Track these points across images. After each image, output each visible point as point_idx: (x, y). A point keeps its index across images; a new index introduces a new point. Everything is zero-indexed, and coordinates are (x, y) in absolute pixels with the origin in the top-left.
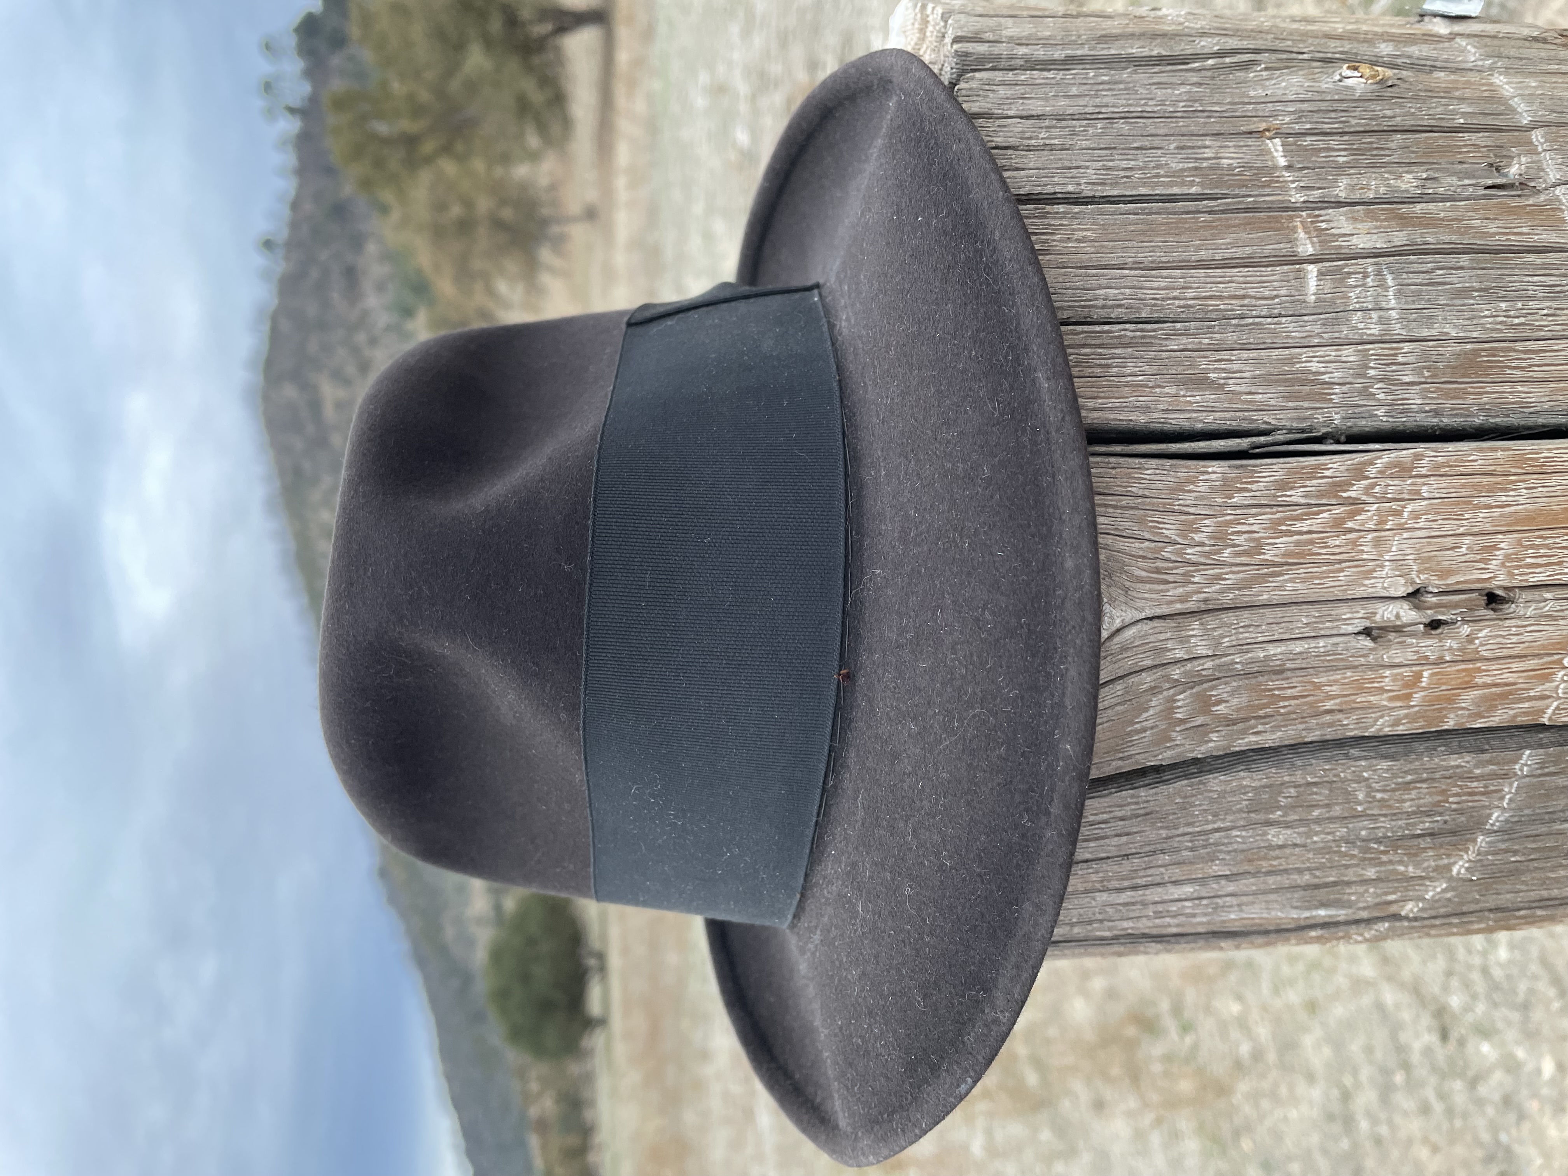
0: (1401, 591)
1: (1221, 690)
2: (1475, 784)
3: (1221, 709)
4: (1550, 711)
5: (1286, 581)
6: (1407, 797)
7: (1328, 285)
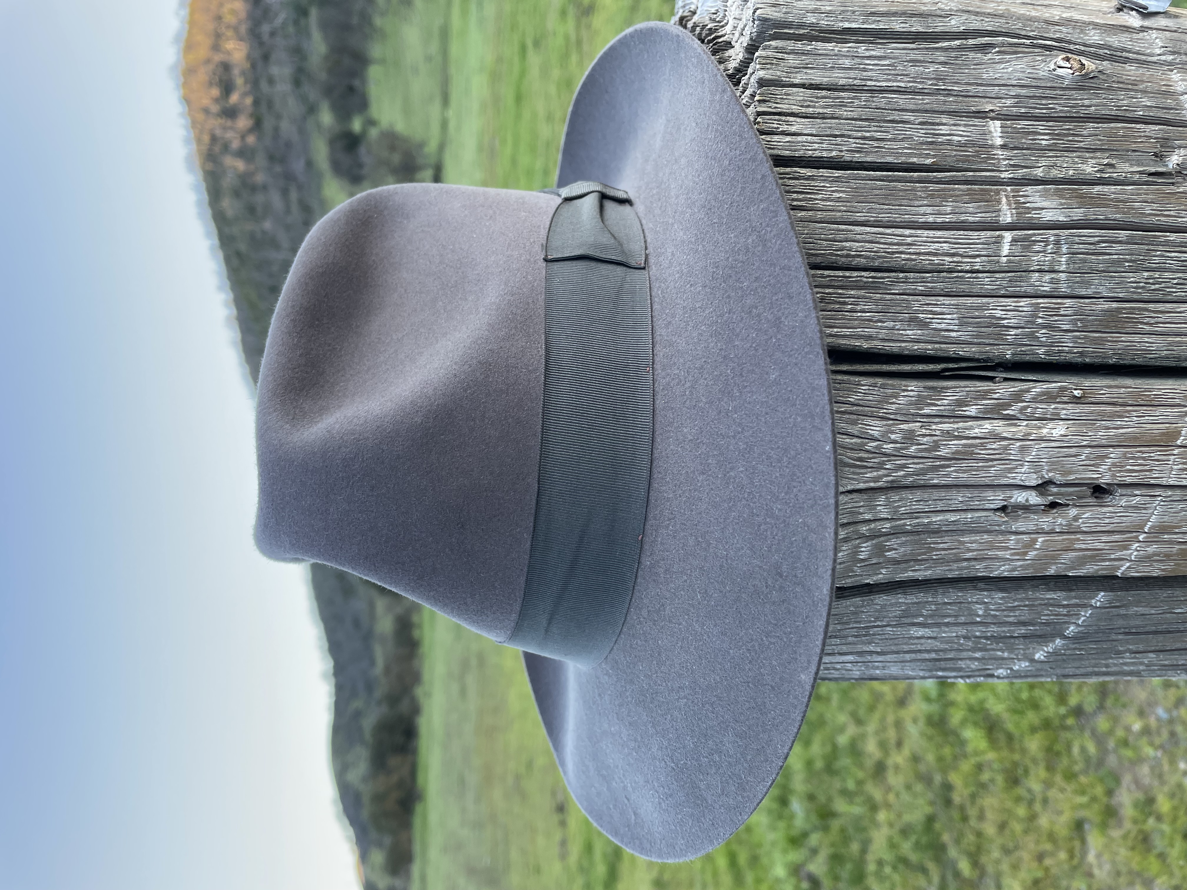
0: (1033, 483)
1: (893, 542)
2: (1061, 610)
3: (891, 554)
4: (1123, 569)
5: (952, 471)
7: (1017, 249)
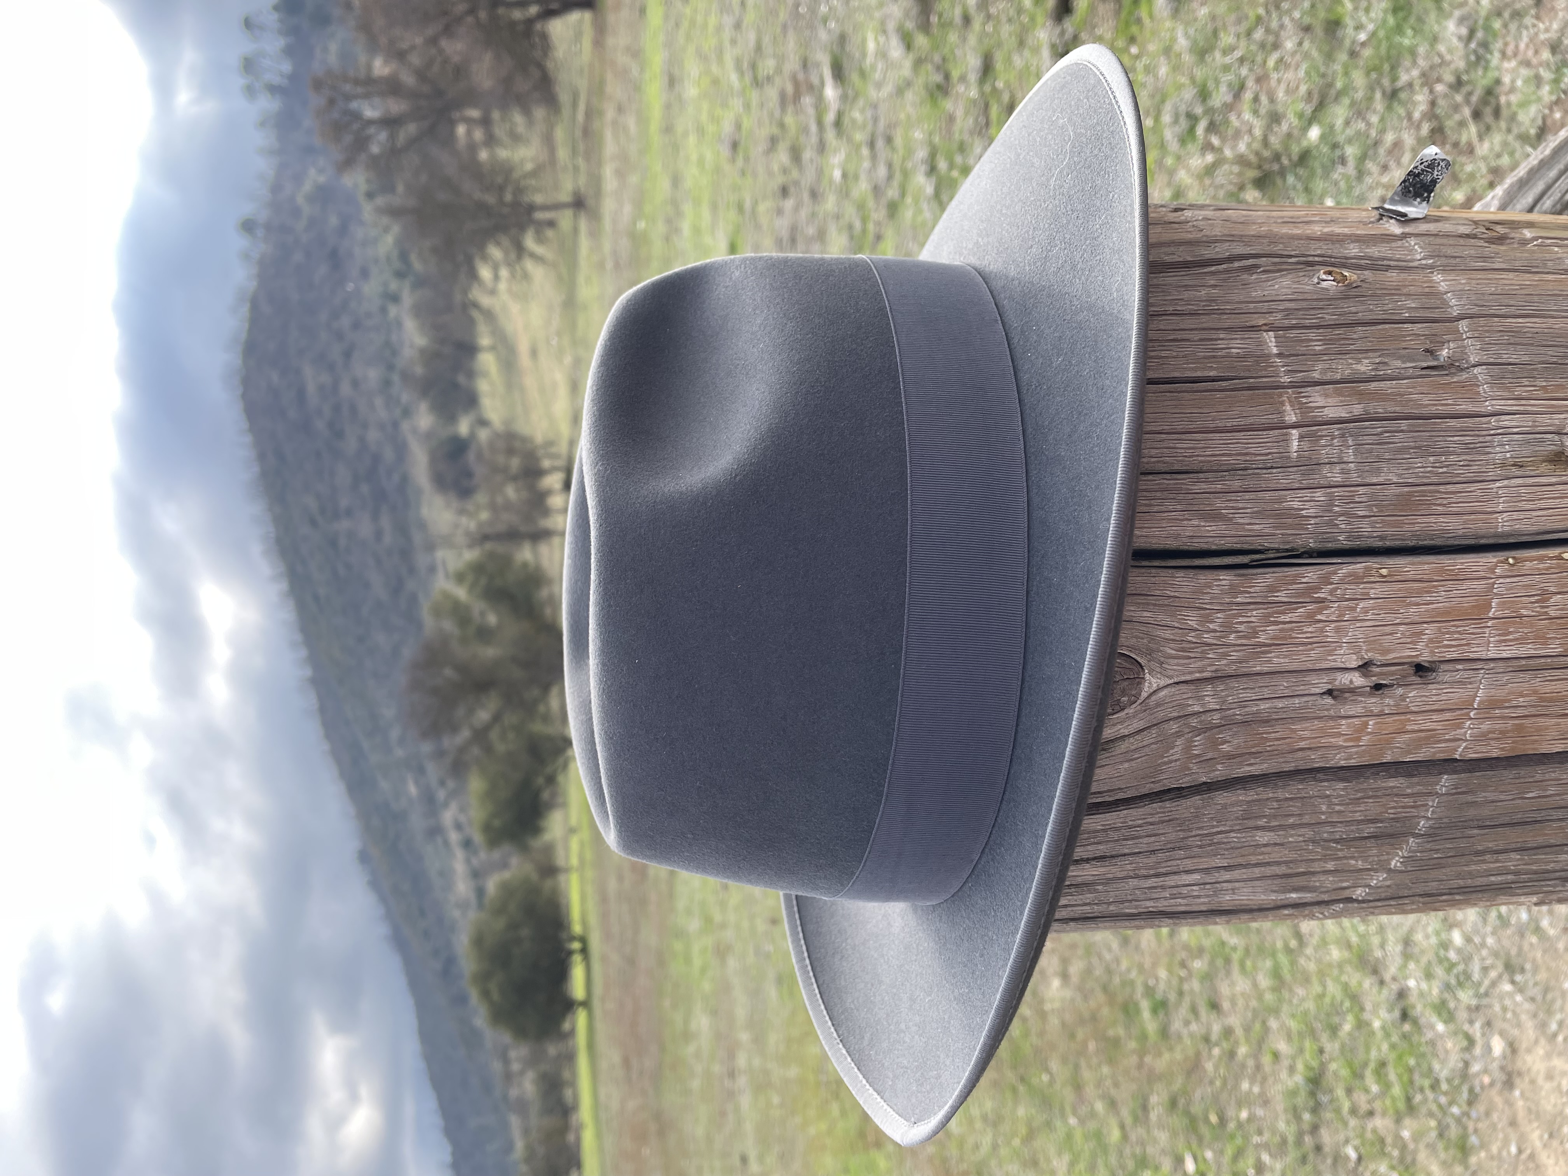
0: (1354, 664)
1: (1225, 734)
2: (1406, 800)
3: (1225, 747)
4: (1460, 750)
5: (1273, 657)
6: (1358, 809)
7: (1306, 445)
